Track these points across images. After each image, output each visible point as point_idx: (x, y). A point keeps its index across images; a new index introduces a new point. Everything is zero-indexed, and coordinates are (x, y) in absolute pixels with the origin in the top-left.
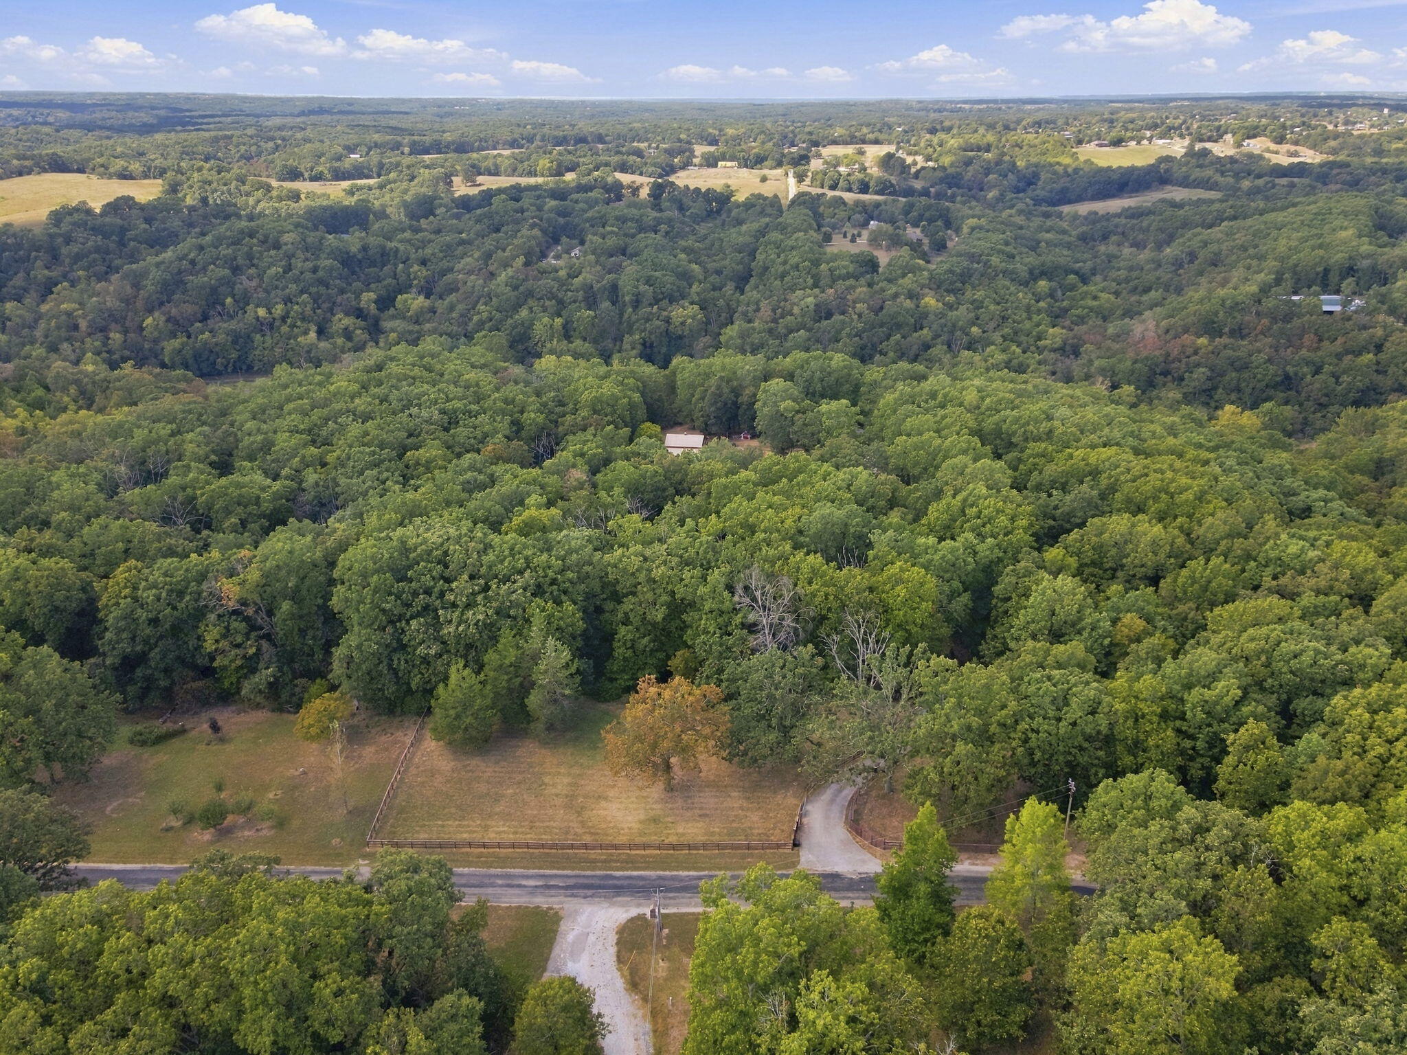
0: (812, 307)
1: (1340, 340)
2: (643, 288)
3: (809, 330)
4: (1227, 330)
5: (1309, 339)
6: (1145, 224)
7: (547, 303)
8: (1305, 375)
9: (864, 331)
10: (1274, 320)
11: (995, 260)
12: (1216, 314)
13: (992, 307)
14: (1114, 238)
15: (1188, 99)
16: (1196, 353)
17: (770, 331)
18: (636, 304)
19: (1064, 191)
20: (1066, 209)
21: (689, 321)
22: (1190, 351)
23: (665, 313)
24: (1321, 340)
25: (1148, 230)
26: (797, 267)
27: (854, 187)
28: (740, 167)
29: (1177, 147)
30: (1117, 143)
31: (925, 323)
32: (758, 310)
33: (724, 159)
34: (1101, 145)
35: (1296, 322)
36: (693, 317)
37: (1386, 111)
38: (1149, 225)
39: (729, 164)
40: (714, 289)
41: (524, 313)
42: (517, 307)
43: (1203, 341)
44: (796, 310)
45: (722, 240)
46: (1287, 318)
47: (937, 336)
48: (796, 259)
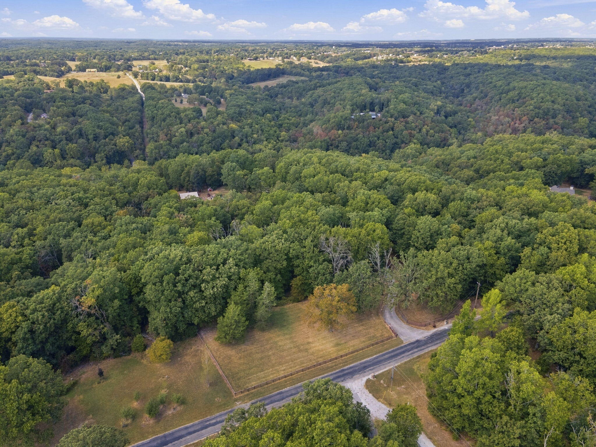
0: (184, 133)
1: (381, 128)
2: (98, 131)
3: (188, 142)
4: (346, 127)
5: (371, 128)
6: (290, 90)
7: (46, 142)
8: (376, 141)
9: (212, 140)
10: (359, 122)
11: (249, 107)
12: (341, 122)
13: (257, 126)
14: (279, 96)
15: (265, 42)
16: (339, 137)
17: (169, 144)
18: (96, 138)
19: (249, 78)
20: (254, 85)
21: (127, 144)
22: (337, 136)
23: (113, 142)
24: (375, 128)
25: (291, 92)
26: (169, 116)
27: (163, 80)
28: (98, 71)
29: (278, 61)
30: (256, 59)
31: (235, 135)
32: (158, 136)
33: (88, 68)
34: (250, 60)
35: (365, 123)
36: (128, 142)
37: (334, 47)
38: (292, 91)
39: (92, 70)
40: (130, 129)
41: (34, 148)
42: (29, 146)
43: (340, 132)
44: (177, 134)
45: (122, 106)
46: (363, 121)
47: (242, 140)
48: (168, 112)
